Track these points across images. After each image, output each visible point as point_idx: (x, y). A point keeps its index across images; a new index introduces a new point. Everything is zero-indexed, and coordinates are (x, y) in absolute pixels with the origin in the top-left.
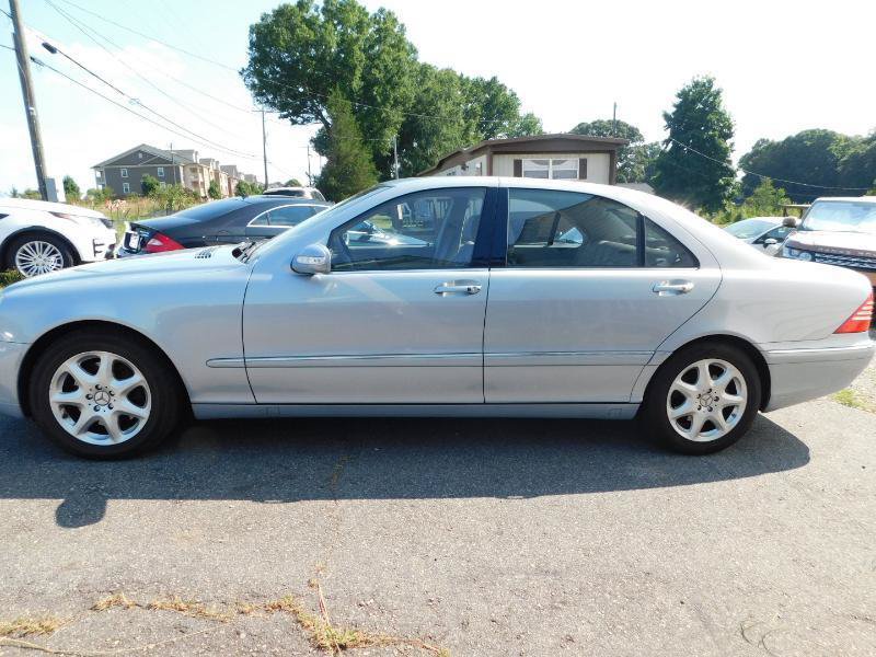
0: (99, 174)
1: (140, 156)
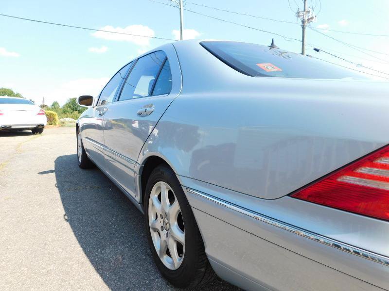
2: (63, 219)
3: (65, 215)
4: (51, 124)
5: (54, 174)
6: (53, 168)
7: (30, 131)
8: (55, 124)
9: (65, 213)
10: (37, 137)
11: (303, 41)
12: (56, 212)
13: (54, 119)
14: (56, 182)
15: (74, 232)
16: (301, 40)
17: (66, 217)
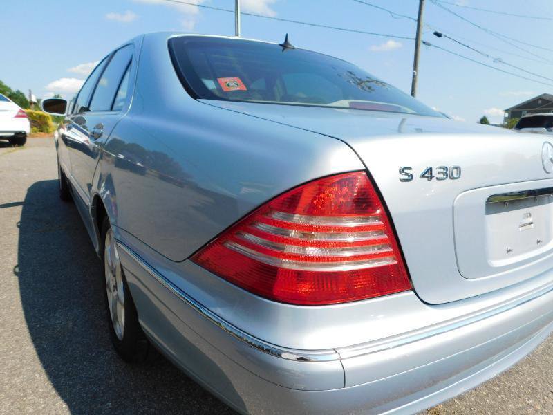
0: (507, 115)
1: (540, 102)
2: (12, 272)
3: (16, 267)
4: (42, 131)
5: (20, 208)
6: (22, 198)
7: (7, 141)
8: (48, 132)
9: (17, 263)
10: (14, 151)
11: (419, 21)
12: (5, 262)
13: (46, 124)
14: (19, 220)
15: (21, 289)
16: (416, 18)
17: (17, 270)
